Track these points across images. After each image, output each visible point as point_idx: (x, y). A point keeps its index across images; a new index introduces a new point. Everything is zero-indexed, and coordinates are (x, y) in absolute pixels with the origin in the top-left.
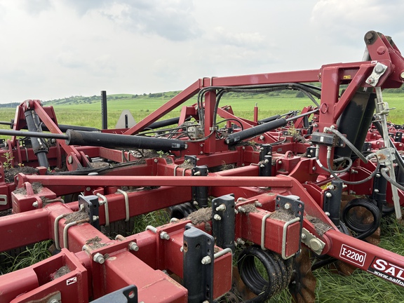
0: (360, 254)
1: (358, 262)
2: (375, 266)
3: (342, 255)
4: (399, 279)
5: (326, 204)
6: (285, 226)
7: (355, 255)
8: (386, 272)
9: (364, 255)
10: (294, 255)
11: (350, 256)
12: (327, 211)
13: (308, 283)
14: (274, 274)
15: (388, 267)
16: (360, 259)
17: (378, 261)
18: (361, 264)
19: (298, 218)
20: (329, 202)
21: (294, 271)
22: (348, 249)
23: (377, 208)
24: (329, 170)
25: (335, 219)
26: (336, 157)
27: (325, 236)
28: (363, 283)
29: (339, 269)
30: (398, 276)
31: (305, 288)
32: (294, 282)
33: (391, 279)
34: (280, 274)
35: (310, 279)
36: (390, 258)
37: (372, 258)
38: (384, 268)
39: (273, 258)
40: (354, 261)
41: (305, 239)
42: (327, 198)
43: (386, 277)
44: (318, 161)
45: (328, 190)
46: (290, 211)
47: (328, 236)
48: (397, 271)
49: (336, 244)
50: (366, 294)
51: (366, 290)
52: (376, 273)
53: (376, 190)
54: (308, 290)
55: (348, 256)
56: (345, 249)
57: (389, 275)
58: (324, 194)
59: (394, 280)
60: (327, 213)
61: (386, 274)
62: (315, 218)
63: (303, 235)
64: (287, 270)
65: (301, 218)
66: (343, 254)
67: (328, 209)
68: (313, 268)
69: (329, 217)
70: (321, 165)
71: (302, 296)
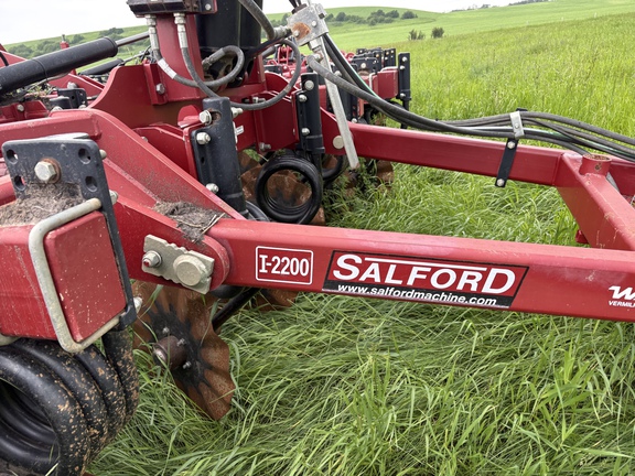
0: (300, 256)
1: (299, 277)
2: (337, 274)
3: (261, 275)
4: (391, 286)
5: (202, 162)
6: (33, 240)
7: (290, 263)
8: (363, 279)
9: (307, 256)
10: (113, 323)
11: (279, 269)
12: (210, 182)
13: (214, 356)
14: (64, 407)
15: (363, 267)
16: (302, 267)
17: (341, 262)
18: (307, 279)
19: (94, 202)
20: (209, 157)
21: (182, 341)
22: (270, 254)
23: (312, 166)
24: (194, 83)
25: (234, 196)
26: (205, 54)
27: (208, 241)
28: (316, 312)
29: (273, 301)
30: (389, 280)
31: (211, 368)
32: (188, 364)
33: (374, 291)
34: (90, 395)
35: (215, 347)
36: (365, 244)
37: (327, 257)
38: (355, 271)
39: (54, 357)
40: (290, 277)
41: (159, 265)
42: (201, 146)
43: (363, 291)
44: (162, 64)
45: (200, 127)
46: (62, 185)
47: (218, 238)
48: (384, 269)
49: (240, 251)
50: (324, 330)
51: (322, 322)
52: (342, 289)
53: (305, 131)
54: (216, 371)
55: (274, 271)
56: (264, 257)
57: (369, 284)
58: (190, 137)
59: (382, 292)
60: (211, 187)
61: (362, 284)
62: (180, 203)
63: (150, 257)
64: (118, 370)
65: (105, 198)
66: (263, 270)
67: (212, 176)
68: (217, 323)
69: (218, 194)
70: (172, 74)
71: (209, 385)
